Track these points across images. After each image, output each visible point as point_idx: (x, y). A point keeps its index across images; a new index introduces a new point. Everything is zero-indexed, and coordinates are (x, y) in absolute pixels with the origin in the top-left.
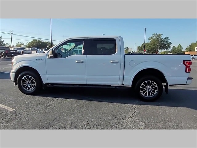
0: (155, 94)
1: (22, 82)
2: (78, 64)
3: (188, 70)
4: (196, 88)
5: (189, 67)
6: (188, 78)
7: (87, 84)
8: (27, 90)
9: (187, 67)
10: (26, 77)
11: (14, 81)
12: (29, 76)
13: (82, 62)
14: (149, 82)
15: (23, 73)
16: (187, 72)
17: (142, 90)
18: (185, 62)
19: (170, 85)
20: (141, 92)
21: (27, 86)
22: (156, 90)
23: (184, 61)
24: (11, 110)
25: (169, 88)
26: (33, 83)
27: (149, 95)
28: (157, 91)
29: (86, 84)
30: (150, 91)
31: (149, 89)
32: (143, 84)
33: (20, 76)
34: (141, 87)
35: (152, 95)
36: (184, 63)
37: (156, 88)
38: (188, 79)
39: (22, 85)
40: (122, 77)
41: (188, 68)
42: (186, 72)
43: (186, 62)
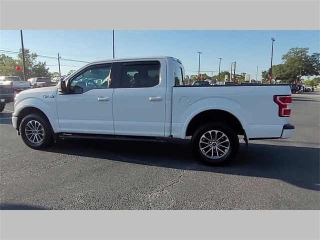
0: (225, 154)
2: (101, 102)
3: (283, 112)
4: (318, 144)
5: (285, 106)
6: (284, 127)
7: (116, 134)
8: (33, 142)
9: (281, 107)
10: (31, 123)
11: (17, 129)
12: (36, 122)
13: (107, 100)
16: (283, 115)
18: (278, 98)
20: (201, 149)
21: (34, 136)
23: (275, 97)
26: (40, 132)
27: (215, 154)
28: (228, 148)
29: (114, 134)
30: (216, 147)
31: (214, 145)
32: (204, 136)
34: (201, 142)
35: (220, 155)
36: (275, 100)
37: (226, 144)
38: (284, 129)
39: (27, 135)
41: (283, 109)
42: (280, 115)
43: (280, 99)
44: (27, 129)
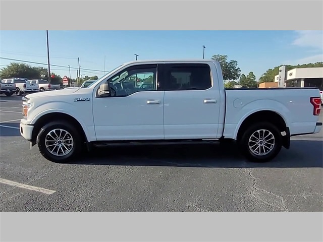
0: (271, 150)
1: (46, 141)
2: (151, 106)
3: (316, 112)
4: (321, 137)
5: (318, 106)
6: (317, 123)
7: (166, 139)
8: (57, 155)
9: (315, 107)
10: (54, 132)
11: (31, 140)
12: (62, 130)
13: (158, 103)
14: (261, 132)
15: (50, 124)
16: (316, 114)
17: (252, 144)
18: (313, 99)
19: (292, 135)
20: (250, 147)
21: (57, 147)
22: (272, 143)
23: (311, 99)
24: (50, 193)
25: (292, 139)
26: (67, 142)
27: (262, 151)
28: (274, 144)
29: (163, 139)
30: (263, 145)
31: (261, 143)
32: (253, 135)
33: (42, 129)
34: (250, 141)
35: (266, 152)
36: (311, 101)
37: (271, 141)
38: (317, 125)
39: (47, 146)
40: (221, 126)
41: (317, 109)
42: (314, 114)
43: (315, 100)
44: (48, 139)
